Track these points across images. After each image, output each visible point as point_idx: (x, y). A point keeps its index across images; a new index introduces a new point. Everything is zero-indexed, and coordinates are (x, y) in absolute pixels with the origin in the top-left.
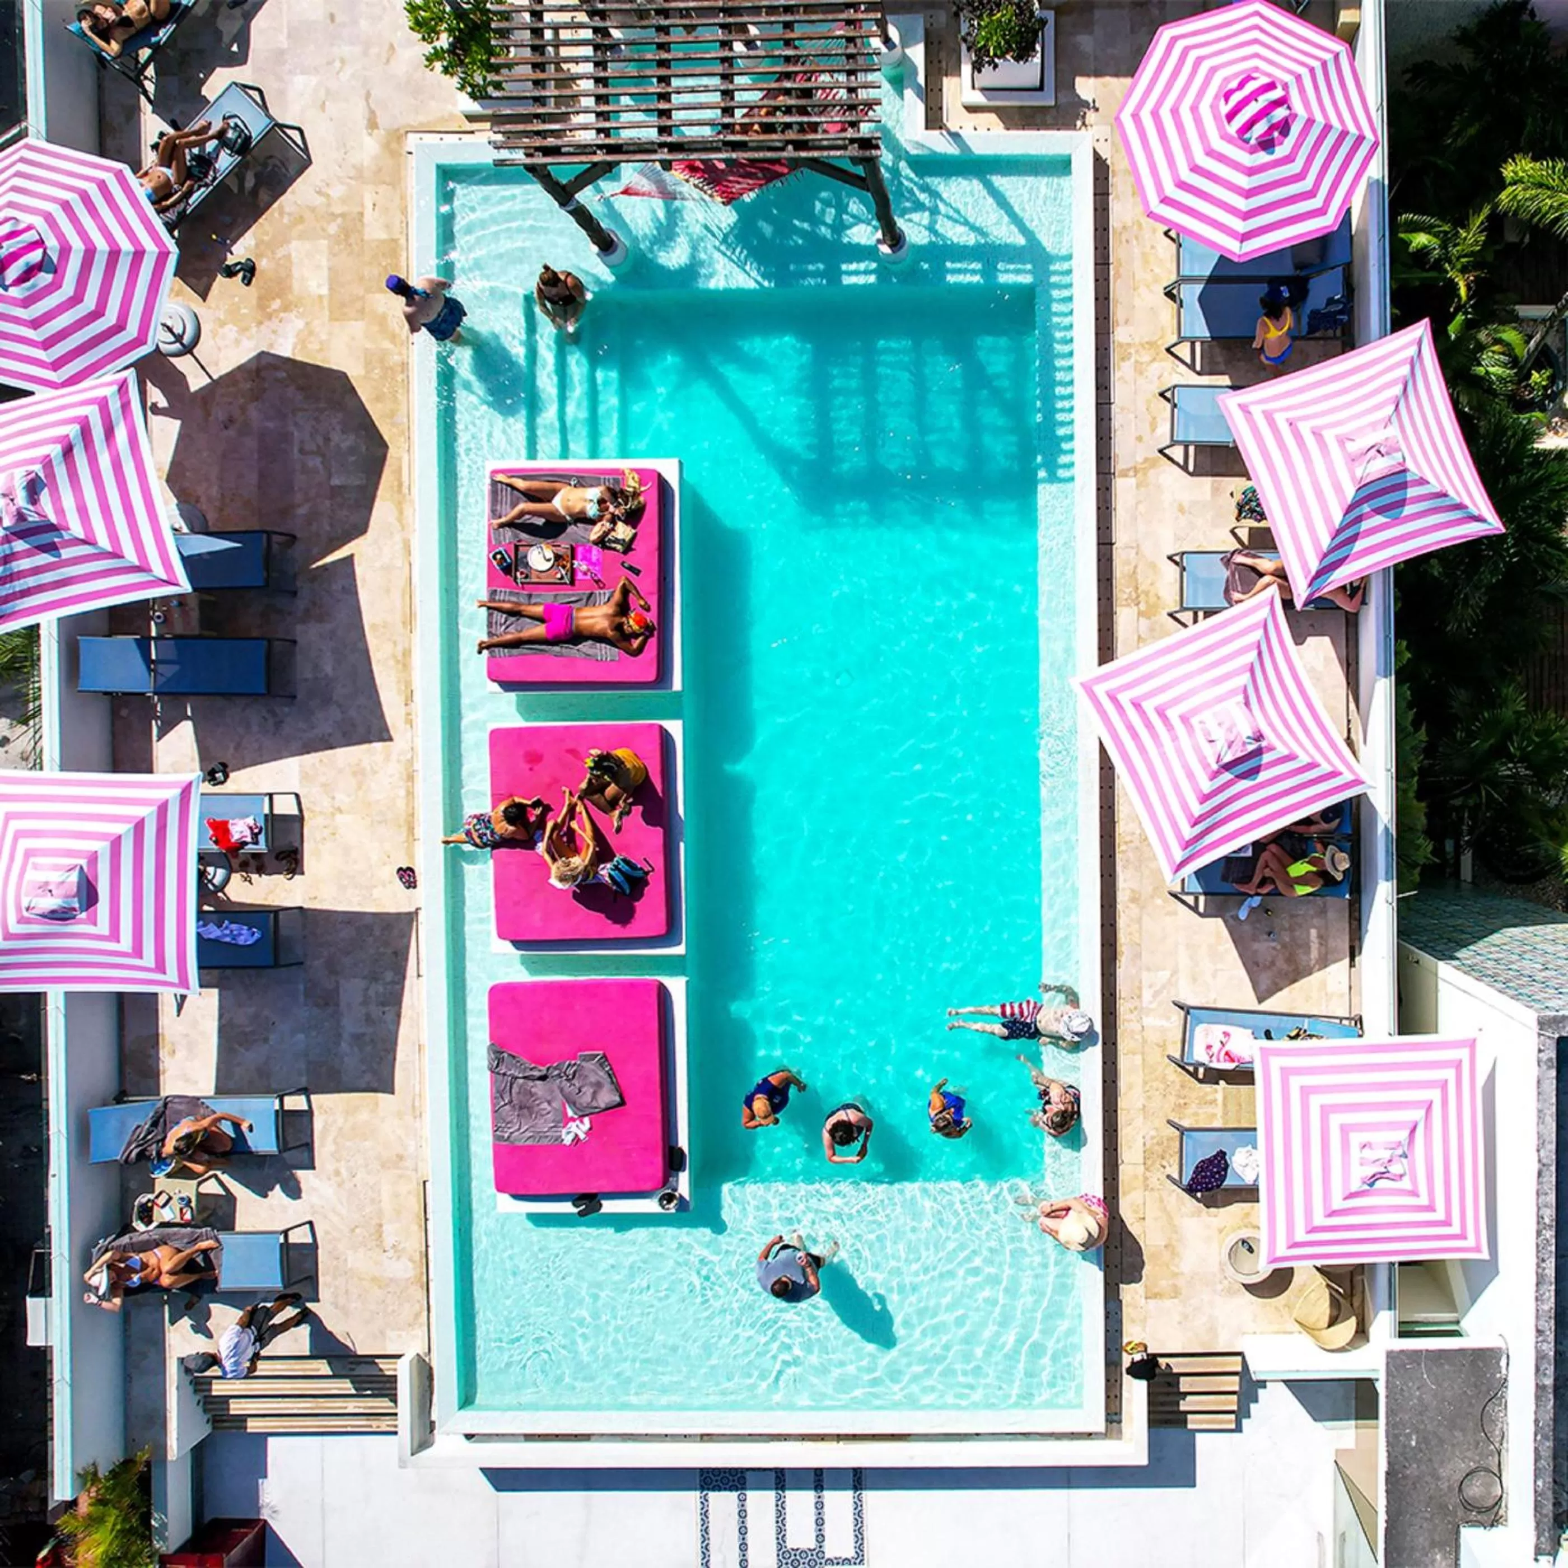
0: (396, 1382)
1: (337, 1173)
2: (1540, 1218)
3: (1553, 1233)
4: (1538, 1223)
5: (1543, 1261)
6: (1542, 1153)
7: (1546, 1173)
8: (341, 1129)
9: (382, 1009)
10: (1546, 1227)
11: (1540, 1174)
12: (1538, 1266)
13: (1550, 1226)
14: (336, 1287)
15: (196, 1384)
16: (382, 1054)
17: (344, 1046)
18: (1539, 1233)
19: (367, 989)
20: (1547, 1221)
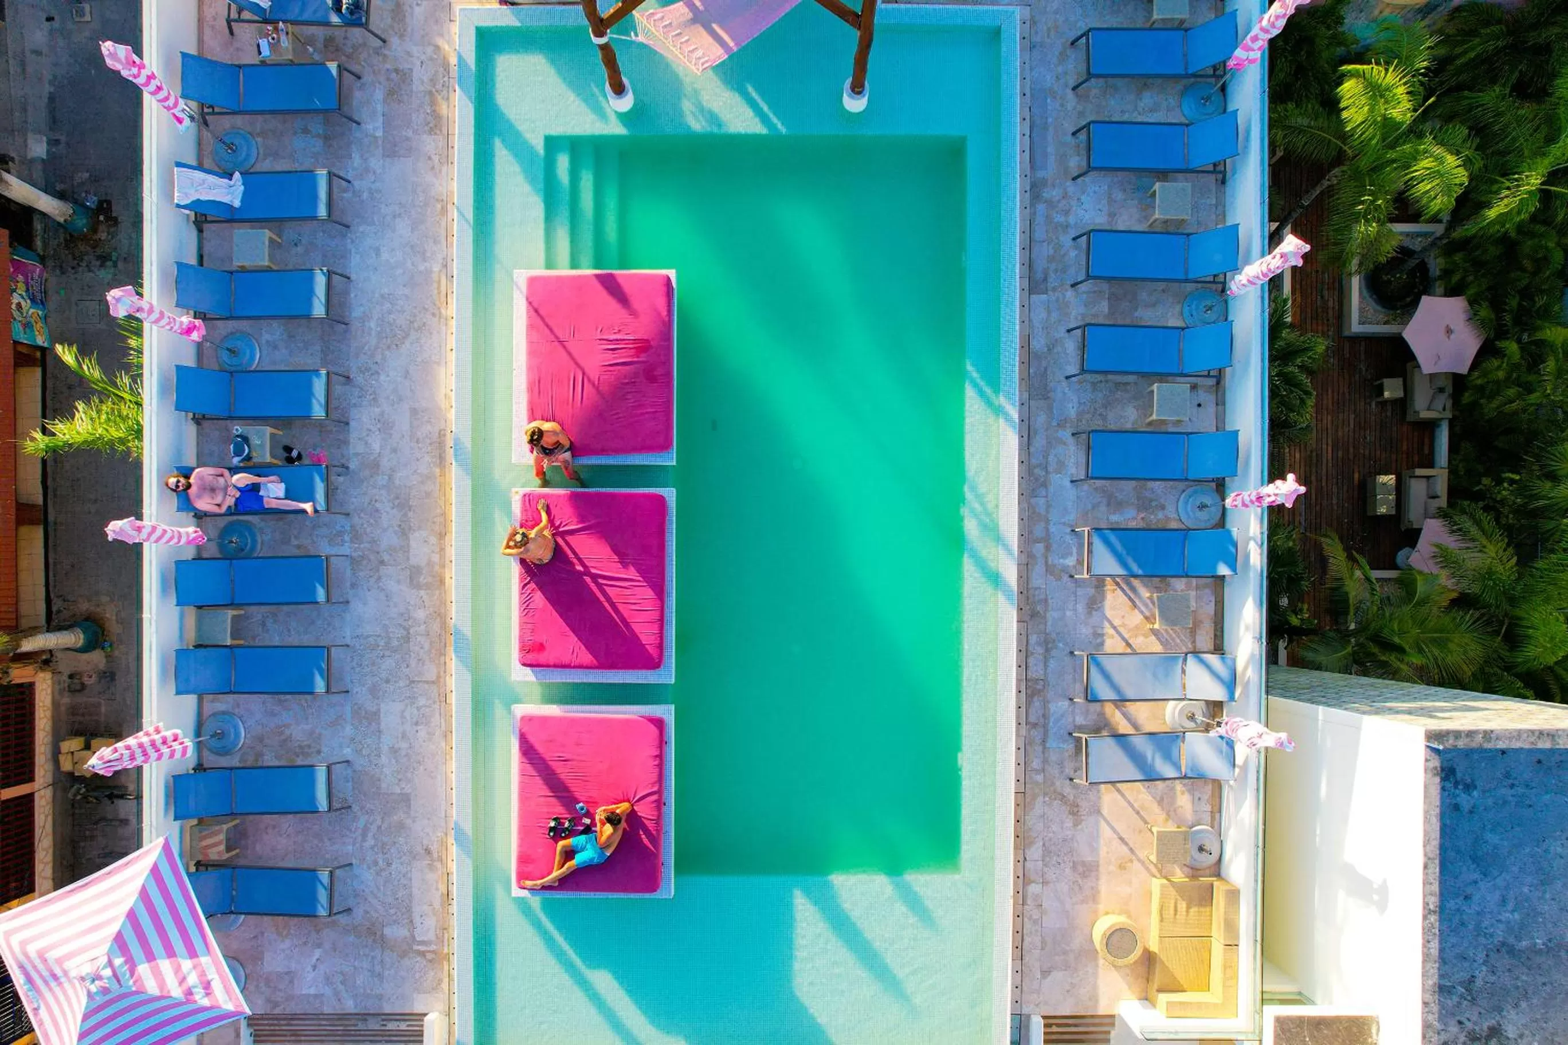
0: (422, 1036)
1: (376, 863)
2: (1426, 904)
3: (1437, 917)
4: (1424, 908)
5: (1429, 942)
6: (1428, 847)
7: (1431, 865)
8: (379, 827)
9: (415, 728)
10: (1430, 912)
11: (1425, 867)
12: (1424, 946)
13: (1435, 912)
14: (373, 958)
15: (255, 1036)
16: (415, 765)
17: (384, 759)
18: (1425, 918)
19: (403, 711)
20: (1432, 907)
